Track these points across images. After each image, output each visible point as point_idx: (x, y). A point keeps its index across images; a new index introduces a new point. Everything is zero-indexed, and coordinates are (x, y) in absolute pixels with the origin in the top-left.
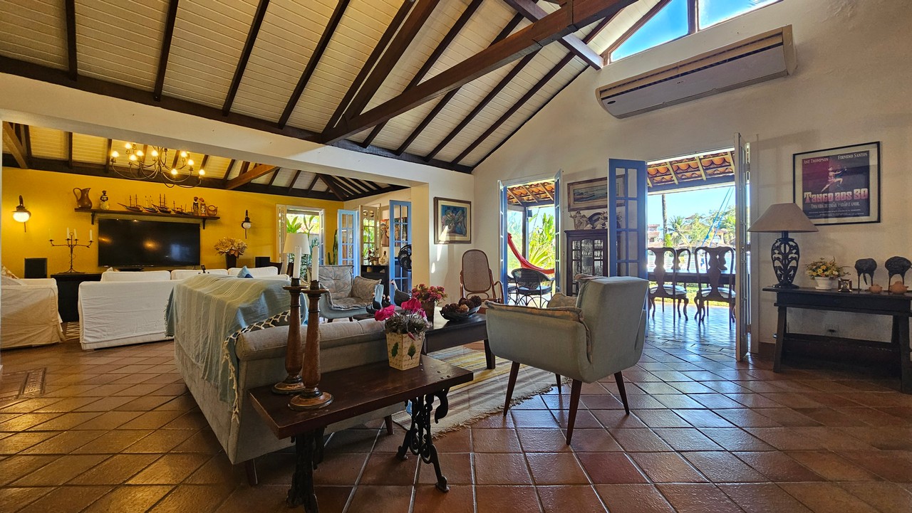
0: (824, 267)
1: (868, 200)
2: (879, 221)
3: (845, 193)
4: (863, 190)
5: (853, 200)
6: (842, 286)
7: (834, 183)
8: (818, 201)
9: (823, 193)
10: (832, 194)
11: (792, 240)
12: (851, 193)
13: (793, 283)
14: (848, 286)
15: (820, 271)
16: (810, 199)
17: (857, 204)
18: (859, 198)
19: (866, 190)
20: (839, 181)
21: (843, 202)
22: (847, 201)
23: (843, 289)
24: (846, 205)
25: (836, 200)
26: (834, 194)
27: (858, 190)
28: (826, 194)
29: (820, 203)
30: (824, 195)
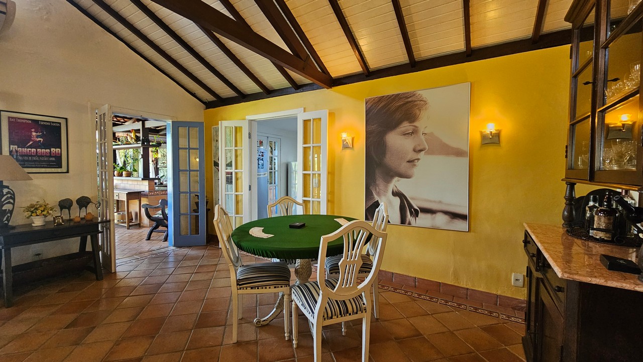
0: (42, 209)
1: (60, 157)
2: (68, 172)
3: (44, 150)
4: (57, 149)
5: (51, 156)
6: (56, 221)
7: (36, 141)
8: (23, 154)
9: (27, 148)
10: (35, 150)
11: (7, 187)
12: (49, 150)
13: (9, 224)
14: (61, 221)
15: (39, 212)
16: (17, 151)
17: (54, 159)
18: (54, 155)
19: (59, 150)
20: (41, 141)
21: (43, 156)
22: (47, 156)
23: (57, 223)
24: (46, 159)
25: (38, 154)
26: (37, 150)
27: (54, 149)
28: (30, 149)
29: (25, 156)
30: (28, 149)
